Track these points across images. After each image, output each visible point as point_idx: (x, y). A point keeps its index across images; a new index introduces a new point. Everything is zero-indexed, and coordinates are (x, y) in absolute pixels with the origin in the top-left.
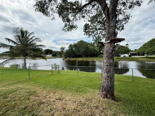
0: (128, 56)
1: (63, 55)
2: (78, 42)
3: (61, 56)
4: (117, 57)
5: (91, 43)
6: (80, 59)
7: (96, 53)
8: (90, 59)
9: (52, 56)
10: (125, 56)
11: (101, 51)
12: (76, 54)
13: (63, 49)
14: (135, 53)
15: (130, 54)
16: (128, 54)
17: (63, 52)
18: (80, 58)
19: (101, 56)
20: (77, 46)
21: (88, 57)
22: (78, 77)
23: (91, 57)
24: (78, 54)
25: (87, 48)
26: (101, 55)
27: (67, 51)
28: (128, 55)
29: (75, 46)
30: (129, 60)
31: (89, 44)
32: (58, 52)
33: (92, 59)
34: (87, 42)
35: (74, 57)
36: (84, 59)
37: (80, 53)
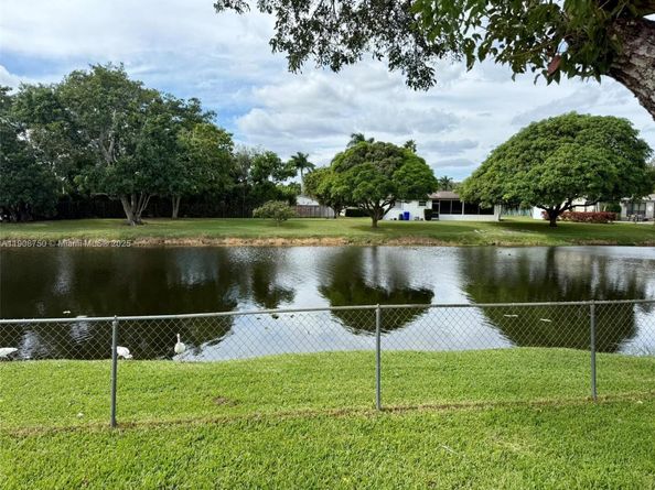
0: (422, 216)
2: (76, 77)
4: (369, 221)
5: (187, 103)
6: (100, 236)
7: (230, 186)
8: (189, 235)
10: (406, 216)
11: (270, 178)
12: (56, 184)
14: (458, 196)
15: (429, 206)
16: (422, 203)
18: (98, 226)
19: (269, 215)
20: (67, 117)
21: (167, 214)
23: (193, 215)
24: (74, 195)
25: (165, 141)
26: (270, 205)
28: (422, 209)
31: (175, 108)
33: (204, 233)
34: (155, 93)
36: (135, 230)
37: (94, 179)
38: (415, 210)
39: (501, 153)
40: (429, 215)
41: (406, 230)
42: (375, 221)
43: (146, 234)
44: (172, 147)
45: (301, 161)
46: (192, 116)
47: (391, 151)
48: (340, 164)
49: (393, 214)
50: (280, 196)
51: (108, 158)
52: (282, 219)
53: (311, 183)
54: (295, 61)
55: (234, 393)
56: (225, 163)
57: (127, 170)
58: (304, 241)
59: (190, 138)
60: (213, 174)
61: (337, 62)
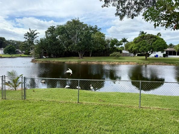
0: (162, 56)
1: (32, 52)
2: (68, 23)
3: (28, 54)
4: (144, 57)
5: (94, 27)
6: (74, 61)
7: (104, 48)
8: (94, 61)
9: (5, 52)
10: (157, 56)
11: (115, 46)
12: (64, 49)
13: (31, 35)
14: (175, 50)
15: (165, 53)
16: (162, 52)
17: (31, 42)
18: (73, 59)
19: (114, 56)
20: (66, 32)
21: (88, 56)
22: (79, 108)
23: (94, 56)
24: (68, 51)
25: (88, 37)
26: (114, 53)
27: (41, 40)
28: (162, 54)
29: (62, 30)
30: (166, 63)
31: (91, 28)
32: (19, 43)
33: (97, 61)
34: (86, 25)
35: (58, 56)
36: (81, 60)
37: (72, 47)
38: (160, 54)
40: (164, 56)
41: (156, 60)
42: (146, 58)
43: (84, 61)
44: (90, 39)
45: (124, 40)
46: (95, 30)
48: (136, 41)
49: (152, 55)
50: (118, 51)
51: (76, 41)
52: (118, 57)
53: (127, 47)
56: (103, 42)
57: (79, 45)
58: (124, 63)
59: (94, 36)
60: (100, 45)
61: (133, 16)
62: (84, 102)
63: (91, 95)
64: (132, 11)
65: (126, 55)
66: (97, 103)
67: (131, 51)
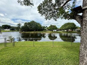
1: (19, 30)
2: (31, 21)
3: (18, 30)
4: (52, 31)
6: (32, 32)
7: (41, 29)
8: (38, 32)
9: (10, 30)
13: (19, 25)
14: (59, 29)
17: (19, 27)
24: (31, 30)
25: (37, 26)
29: (29, 23)
32: (15, 27)
34: (36, 22)
35: (28, 31)
38: (56, 30)
39: (63, 26)
41: (55, 32)
43: (36, 32)
45: (47, 27)
46: (39, 24)
47: (54, 26)
48: (50, 27)
49: (54, 31)
50: (45, 29)
51: (33, 27)
52: (45, 31)
53: (47, 28)
54: (46, 19)
55: (42, 44)
56: (41, 27)
58: (47, 33)
59: (39, 25)
61: (49, 19)
62: (36, 46)
63: (38, 43)
64: (49, 18)
65: (47, 31)
66: (40, 46)
67: (48, 30)
